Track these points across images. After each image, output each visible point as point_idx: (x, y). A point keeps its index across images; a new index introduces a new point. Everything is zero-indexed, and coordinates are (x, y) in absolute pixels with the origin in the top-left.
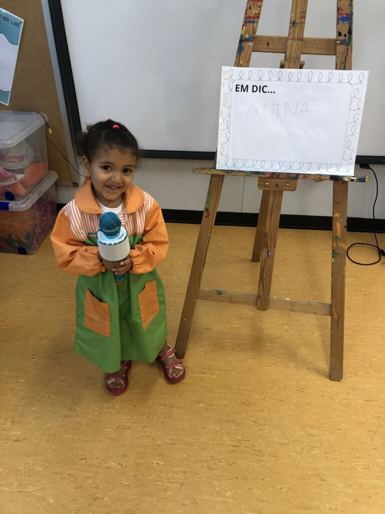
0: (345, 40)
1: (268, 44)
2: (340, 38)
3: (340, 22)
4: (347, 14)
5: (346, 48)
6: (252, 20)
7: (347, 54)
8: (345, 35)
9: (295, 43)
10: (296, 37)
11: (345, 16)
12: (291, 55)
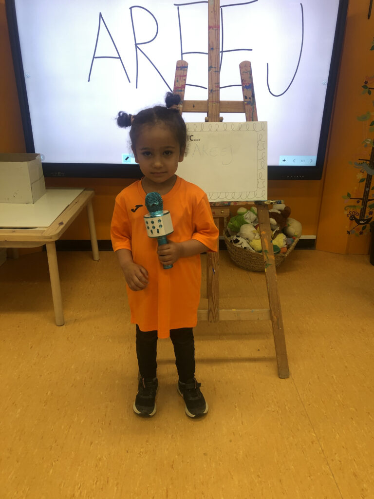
0: (250, 102)
1: (194, 106)
2: (246, 100)
3: (245, 89)
4: (249, 84)
5: (252, 107)
6: (180, 89)
7: (253, 111)
8: (250, 98)
9: (214, 105)
10: (214, 100)
11: (248, 85)
12: (212, 114)
